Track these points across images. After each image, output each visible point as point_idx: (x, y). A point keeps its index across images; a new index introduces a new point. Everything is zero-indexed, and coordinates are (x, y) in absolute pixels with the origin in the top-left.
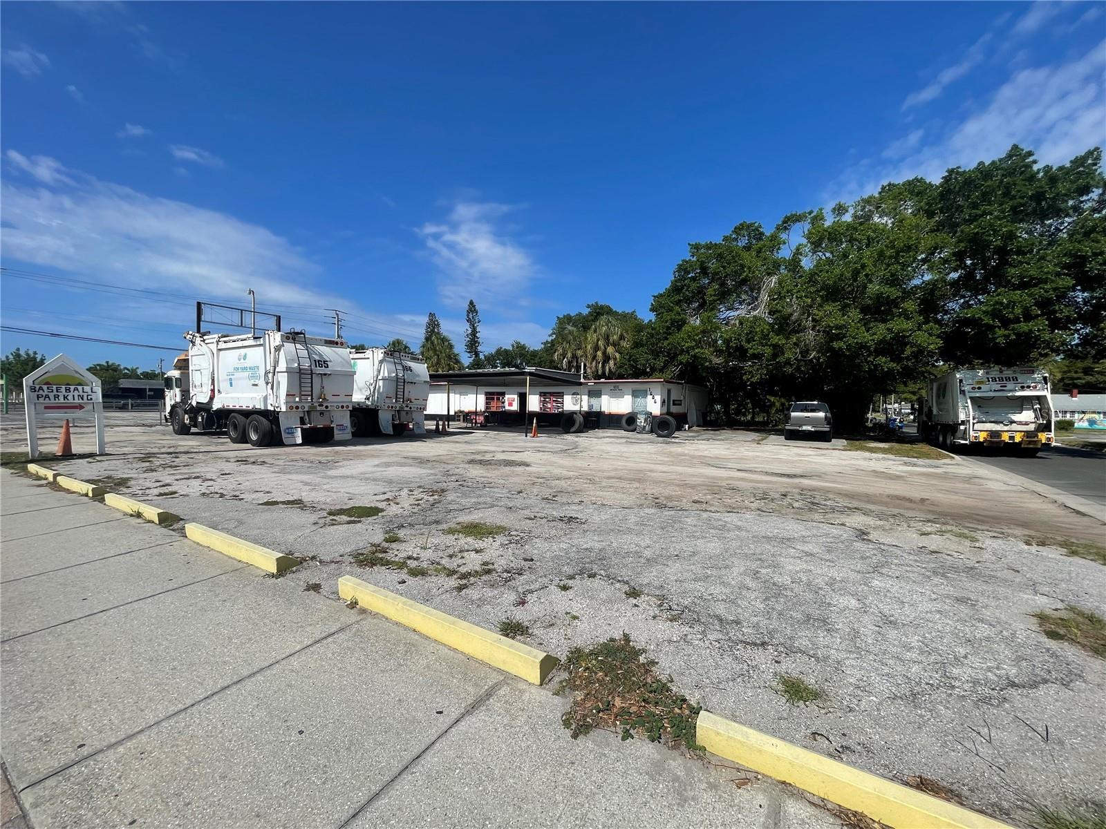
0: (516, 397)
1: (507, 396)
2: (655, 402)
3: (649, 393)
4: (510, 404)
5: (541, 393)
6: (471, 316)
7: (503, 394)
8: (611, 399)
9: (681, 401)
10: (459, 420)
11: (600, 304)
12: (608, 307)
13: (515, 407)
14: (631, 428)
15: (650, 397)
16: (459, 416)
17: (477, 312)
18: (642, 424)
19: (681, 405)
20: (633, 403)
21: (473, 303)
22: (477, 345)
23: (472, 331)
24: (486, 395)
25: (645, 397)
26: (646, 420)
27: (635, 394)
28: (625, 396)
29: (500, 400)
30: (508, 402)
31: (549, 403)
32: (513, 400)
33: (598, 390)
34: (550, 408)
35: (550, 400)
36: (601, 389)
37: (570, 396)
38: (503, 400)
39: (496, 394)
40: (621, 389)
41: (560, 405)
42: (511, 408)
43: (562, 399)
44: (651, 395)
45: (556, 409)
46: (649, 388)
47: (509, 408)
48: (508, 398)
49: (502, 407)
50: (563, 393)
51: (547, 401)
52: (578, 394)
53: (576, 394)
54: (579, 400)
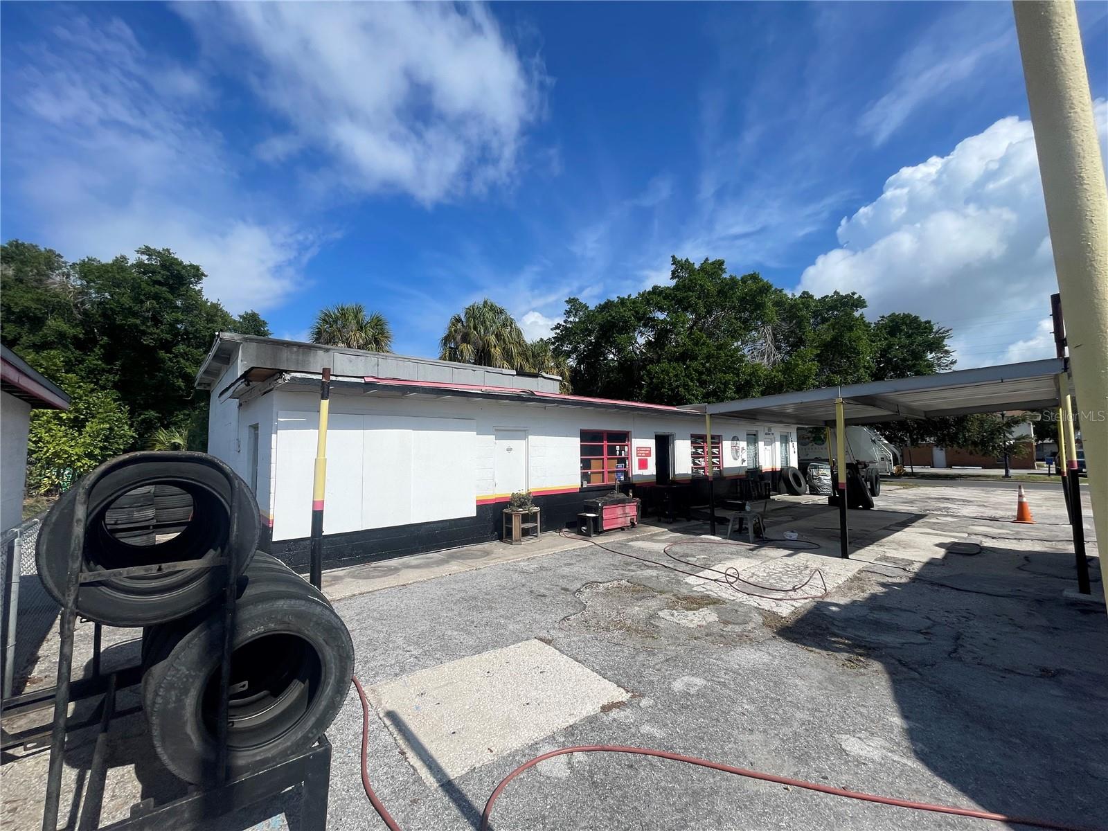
0: (651, 444)
1: (634, 443)
2: (794, 452)
3: (790, 438)
4: (643, 465)
13: (651, 470)
20: (781, 453)
27: (781, 441)
29: (618, 452)
30: (637, 456)
31: (703, 457)
32: (648, 452)
33: (754, 433)
34: (703, 468)
35: (703, 452)
36: (757, 431)
37: (730, 442)
38: (623, 452)
39: (605, 437)
40: (772, 434)
41: (716, 459)
42: (644, 472)
43: (722, 448)
44: (792, 441)
45: (711, 467)
46: (790, 433)
47: (641, 472)
48: (637, 448)
49: (617, 472)
50: (721, 436)
51: (699, 454)
52: (738, 440)
53: (736, 439)
54: (739, 449)
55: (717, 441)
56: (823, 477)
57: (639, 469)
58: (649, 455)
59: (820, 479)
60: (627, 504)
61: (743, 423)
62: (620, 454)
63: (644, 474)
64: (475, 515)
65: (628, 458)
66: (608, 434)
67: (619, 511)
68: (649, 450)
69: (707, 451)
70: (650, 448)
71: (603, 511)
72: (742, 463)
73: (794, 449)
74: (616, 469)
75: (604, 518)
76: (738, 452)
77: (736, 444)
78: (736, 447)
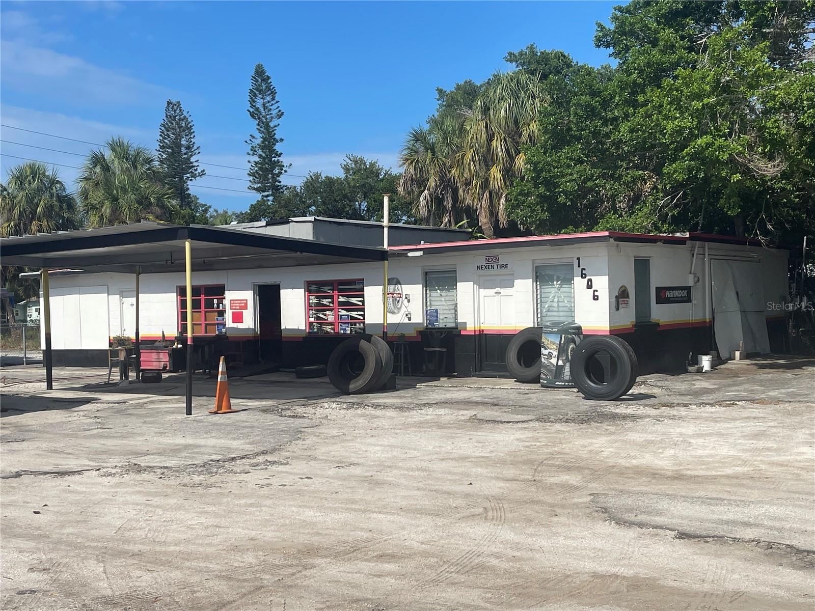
2: (596, 298)
3: (577, 271)
4: (238, 318)
6: (259, 103)
7: (220, 291)
8: (483, 292)
9: (688, 289)
11: (539, 50)
12: (561, 56)
13: (249, 321)
14: (530, 372)
15: (579, 283)
17: (273, 93)
18: (554, 361)
19: (688, 299)
20: (539, 301)
21: (263, 72)
22: (276, 171)
23: (265, 139)
24: (178, 295)
25: (569, 280)
26: (562, 350)
27: (541, 276)
28: (517, 282)
29: (215, 305)
30: (231, 309)
31: (331, 310)
32: (243, 305)
33: (448, 269)
34: (331, 324)
35: (332, 302)
37: (380, 288)
38: (221, 305)
39: (203, 291)
40: (502, 266)
41: (356, 313)
42: (240, 326)
43: (363, 296)
44: (583, 276)
45: (348, 323)
46: (578, 259)
47: (235, 325)
48: (231, 300)
49: (218, 324)
50: (361, 281)
51: (325, 305)
52: (398, 283)
53: (395, 281)
54: (400, 297)
55: (355, 288)
57: (234, 322)
58: (246, 307)
60: (161, 351)
62: (218, 307)
63: (239, 327)
65: (225, 312)
66: (205, 288)
67: (154, 356)
68: (245, 302)
69: (339, 301)
70: (247, 300)
71: (142, 354)
72: (410, 319)
73: (591, 291)
74: (216, 322)
75: (141, 359)
76: (398, 301)
77: (395, 290)
78: (395, 295)
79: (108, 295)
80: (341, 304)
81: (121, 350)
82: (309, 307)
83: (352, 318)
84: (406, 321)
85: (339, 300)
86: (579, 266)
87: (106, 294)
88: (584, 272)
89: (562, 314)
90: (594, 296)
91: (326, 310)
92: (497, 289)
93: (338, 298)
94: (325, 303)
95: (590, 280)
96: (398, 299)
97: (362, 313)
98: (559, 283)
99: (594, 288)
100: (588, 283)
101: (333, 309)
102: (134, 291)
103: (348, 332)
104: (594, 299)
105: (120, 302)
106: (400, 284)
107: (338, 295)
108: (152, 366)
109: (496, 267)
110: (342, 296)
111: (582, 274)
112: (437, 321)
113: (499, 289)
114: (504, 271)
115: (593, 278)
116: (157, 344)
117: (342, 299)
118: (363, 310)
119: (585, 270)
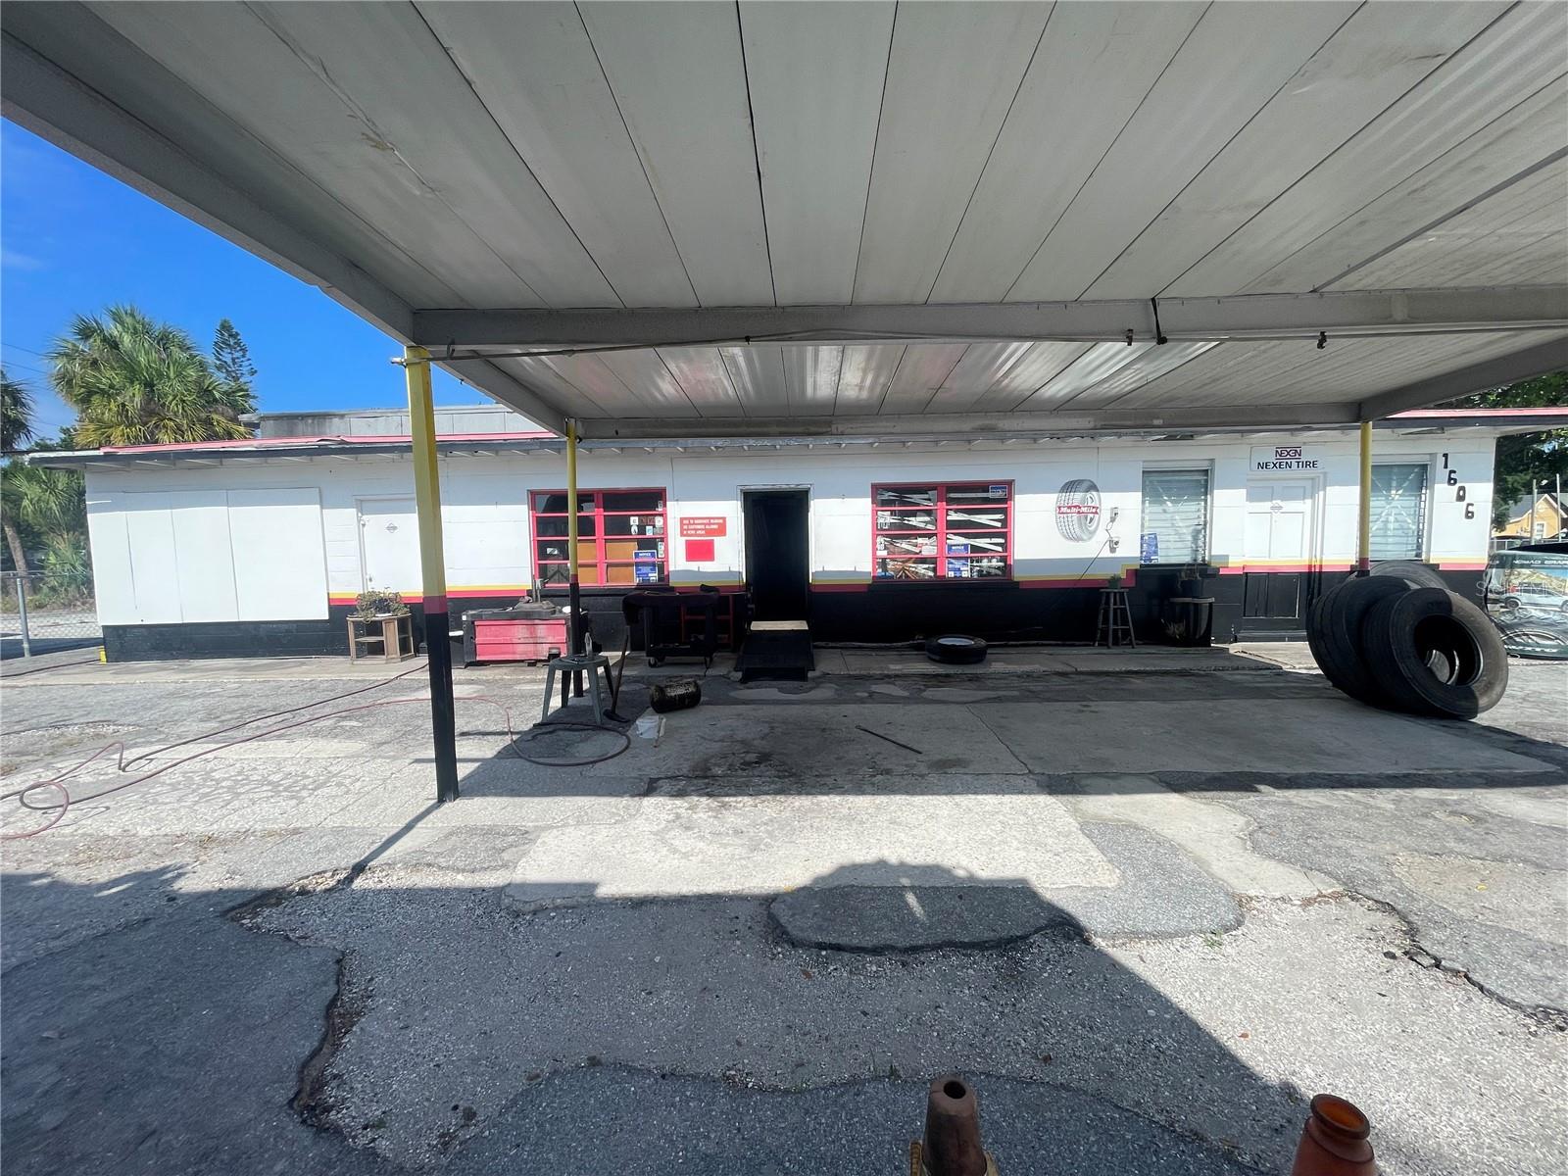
0: (733, 512)
1: (676, 510)
2: (1469, 515)
3: (1441, 473)
4: (700, 550)
5: (877, 489)
7: (650, 500)
10: (378, 649)
13: (730, 559)
15: (1443, 492)
16: (375, 628)
24: (533, 507)
25: (1421, 490)
28: (1328, 491)
29: (634, 529)
30: (682, 535)
31: (930, 536)
32: (715, 526)
33: (1204, 466)
34: (928, 560)
35: (932, 522)
36: (1212, 460)
37: (1051, 498)
38: (648, 527)
39: (599, 500)
40: (1307, 464)
41: (988, 540)
42: (706, 567)
43: (1004, 511)
44: (1451, 481)
45: (966, 558)
46: (1446, 455)
47: (694, 566)
48: (682, 519)
49: (637, 564)
50: (1008, 485)
51: (915, 528)
52: (1093, 487)
54: (1096, 513)
56: (1524, 598)
57: (690, 560)
58: (721, 530)
59: (1511, 603)
60: (537, 622)
61: (1127, 440)
62: (642, 532)
63: (704, 570)
64: (327, 617)
65: (662, 540)
66: (604, 496)
67: (519, 631)
68: (721, 521)
69: (947, 521)
70: (724, 519)
71: (477, 629)
72: (1113, 550)
73: (1464, 504)
74: (634, 560)
75: (478, 640)
76: (1091, 520)
77: (1084, 500)
78: (1083, 509)
79: (322, 508)
80: (952, 525)
81: (389, 621)
82: (877, 531)
83: (975, 549)
84: (1106, 553)
85: (949, 518)
86: (1446, 467)
87: (318, 506)
88: (1453, 476)
89: (1390, 540)
90: (1468, 512)
91: (916, 536)
92: (1274, 502)
93: (947, 515)
94: (914, 524)
95: (1462, 488)
96: (1092, 515)
97: (1002, 541)
98: (1400, 492)
99: (1467, 501)
100: (1458, 493)
101: (936, 535)
102: (413, 499)
103: (965, 574)
104: (1467, 517)
105: (359, 521)
106: (1098, 491)
107: (947, 510)
108: (514, 653)
109: (1295, 465)
110: (956, 511)
111: (1450, 479)
112: (1156, 553)
113: (1279, 501)
114: (1309, 472)
115: (1466, 485)
116: (522, 606)
117: (954, 517)
118: (1004, 535)
119: (1455, 472)
